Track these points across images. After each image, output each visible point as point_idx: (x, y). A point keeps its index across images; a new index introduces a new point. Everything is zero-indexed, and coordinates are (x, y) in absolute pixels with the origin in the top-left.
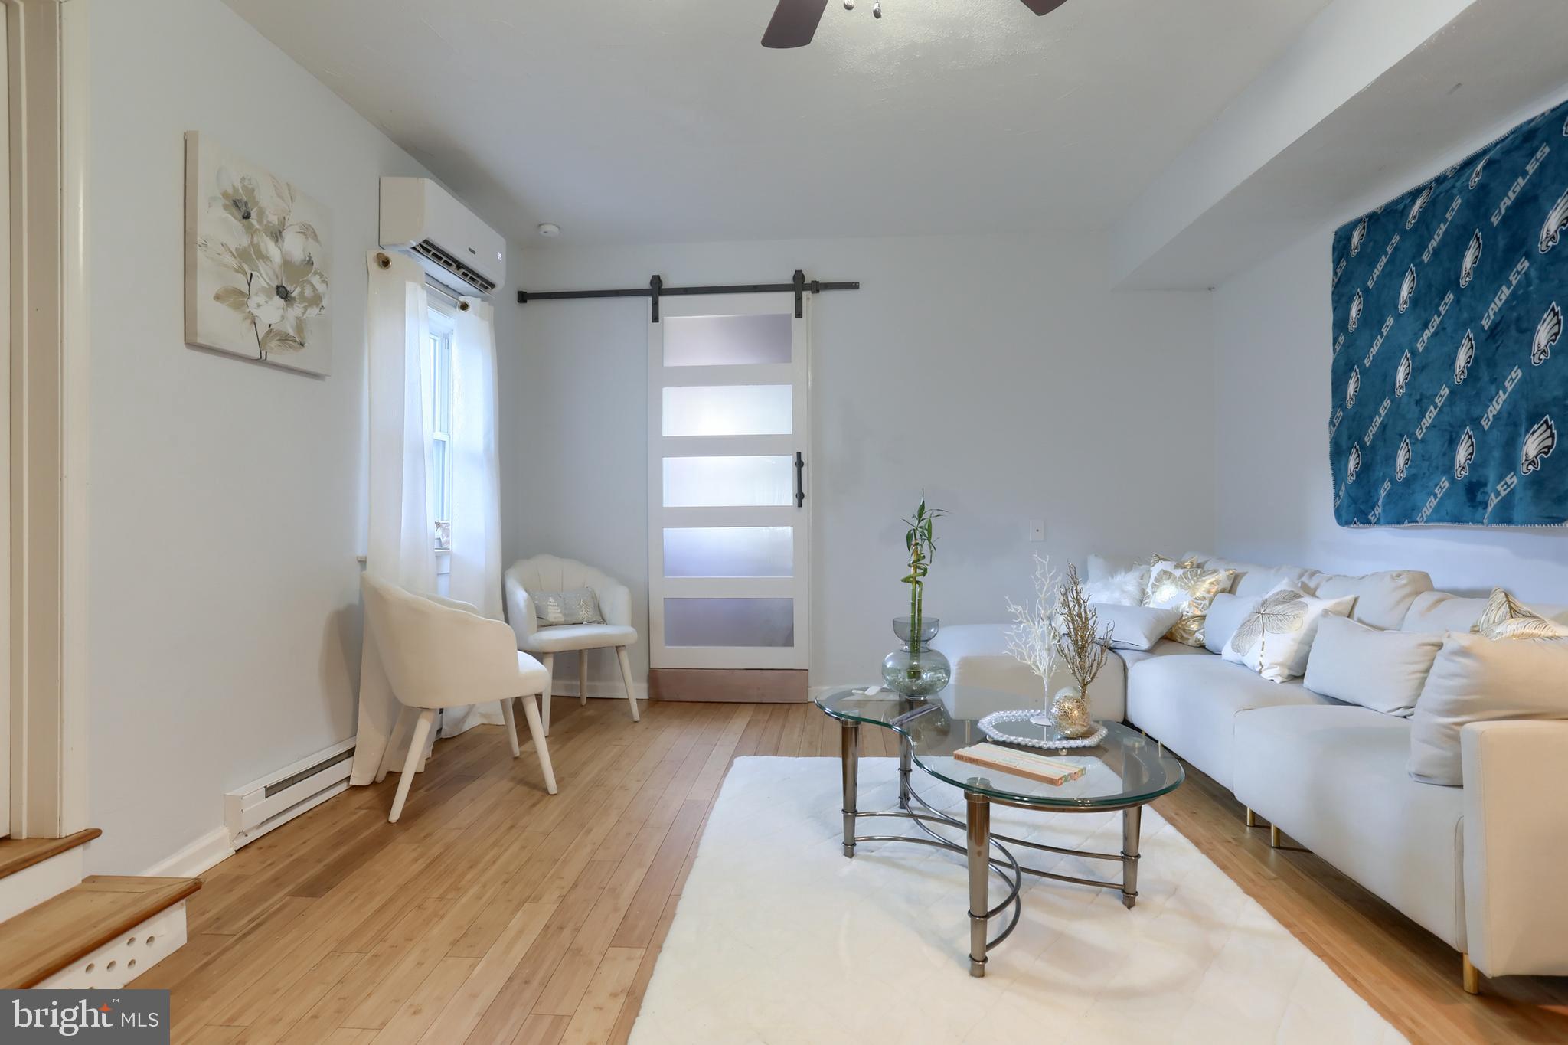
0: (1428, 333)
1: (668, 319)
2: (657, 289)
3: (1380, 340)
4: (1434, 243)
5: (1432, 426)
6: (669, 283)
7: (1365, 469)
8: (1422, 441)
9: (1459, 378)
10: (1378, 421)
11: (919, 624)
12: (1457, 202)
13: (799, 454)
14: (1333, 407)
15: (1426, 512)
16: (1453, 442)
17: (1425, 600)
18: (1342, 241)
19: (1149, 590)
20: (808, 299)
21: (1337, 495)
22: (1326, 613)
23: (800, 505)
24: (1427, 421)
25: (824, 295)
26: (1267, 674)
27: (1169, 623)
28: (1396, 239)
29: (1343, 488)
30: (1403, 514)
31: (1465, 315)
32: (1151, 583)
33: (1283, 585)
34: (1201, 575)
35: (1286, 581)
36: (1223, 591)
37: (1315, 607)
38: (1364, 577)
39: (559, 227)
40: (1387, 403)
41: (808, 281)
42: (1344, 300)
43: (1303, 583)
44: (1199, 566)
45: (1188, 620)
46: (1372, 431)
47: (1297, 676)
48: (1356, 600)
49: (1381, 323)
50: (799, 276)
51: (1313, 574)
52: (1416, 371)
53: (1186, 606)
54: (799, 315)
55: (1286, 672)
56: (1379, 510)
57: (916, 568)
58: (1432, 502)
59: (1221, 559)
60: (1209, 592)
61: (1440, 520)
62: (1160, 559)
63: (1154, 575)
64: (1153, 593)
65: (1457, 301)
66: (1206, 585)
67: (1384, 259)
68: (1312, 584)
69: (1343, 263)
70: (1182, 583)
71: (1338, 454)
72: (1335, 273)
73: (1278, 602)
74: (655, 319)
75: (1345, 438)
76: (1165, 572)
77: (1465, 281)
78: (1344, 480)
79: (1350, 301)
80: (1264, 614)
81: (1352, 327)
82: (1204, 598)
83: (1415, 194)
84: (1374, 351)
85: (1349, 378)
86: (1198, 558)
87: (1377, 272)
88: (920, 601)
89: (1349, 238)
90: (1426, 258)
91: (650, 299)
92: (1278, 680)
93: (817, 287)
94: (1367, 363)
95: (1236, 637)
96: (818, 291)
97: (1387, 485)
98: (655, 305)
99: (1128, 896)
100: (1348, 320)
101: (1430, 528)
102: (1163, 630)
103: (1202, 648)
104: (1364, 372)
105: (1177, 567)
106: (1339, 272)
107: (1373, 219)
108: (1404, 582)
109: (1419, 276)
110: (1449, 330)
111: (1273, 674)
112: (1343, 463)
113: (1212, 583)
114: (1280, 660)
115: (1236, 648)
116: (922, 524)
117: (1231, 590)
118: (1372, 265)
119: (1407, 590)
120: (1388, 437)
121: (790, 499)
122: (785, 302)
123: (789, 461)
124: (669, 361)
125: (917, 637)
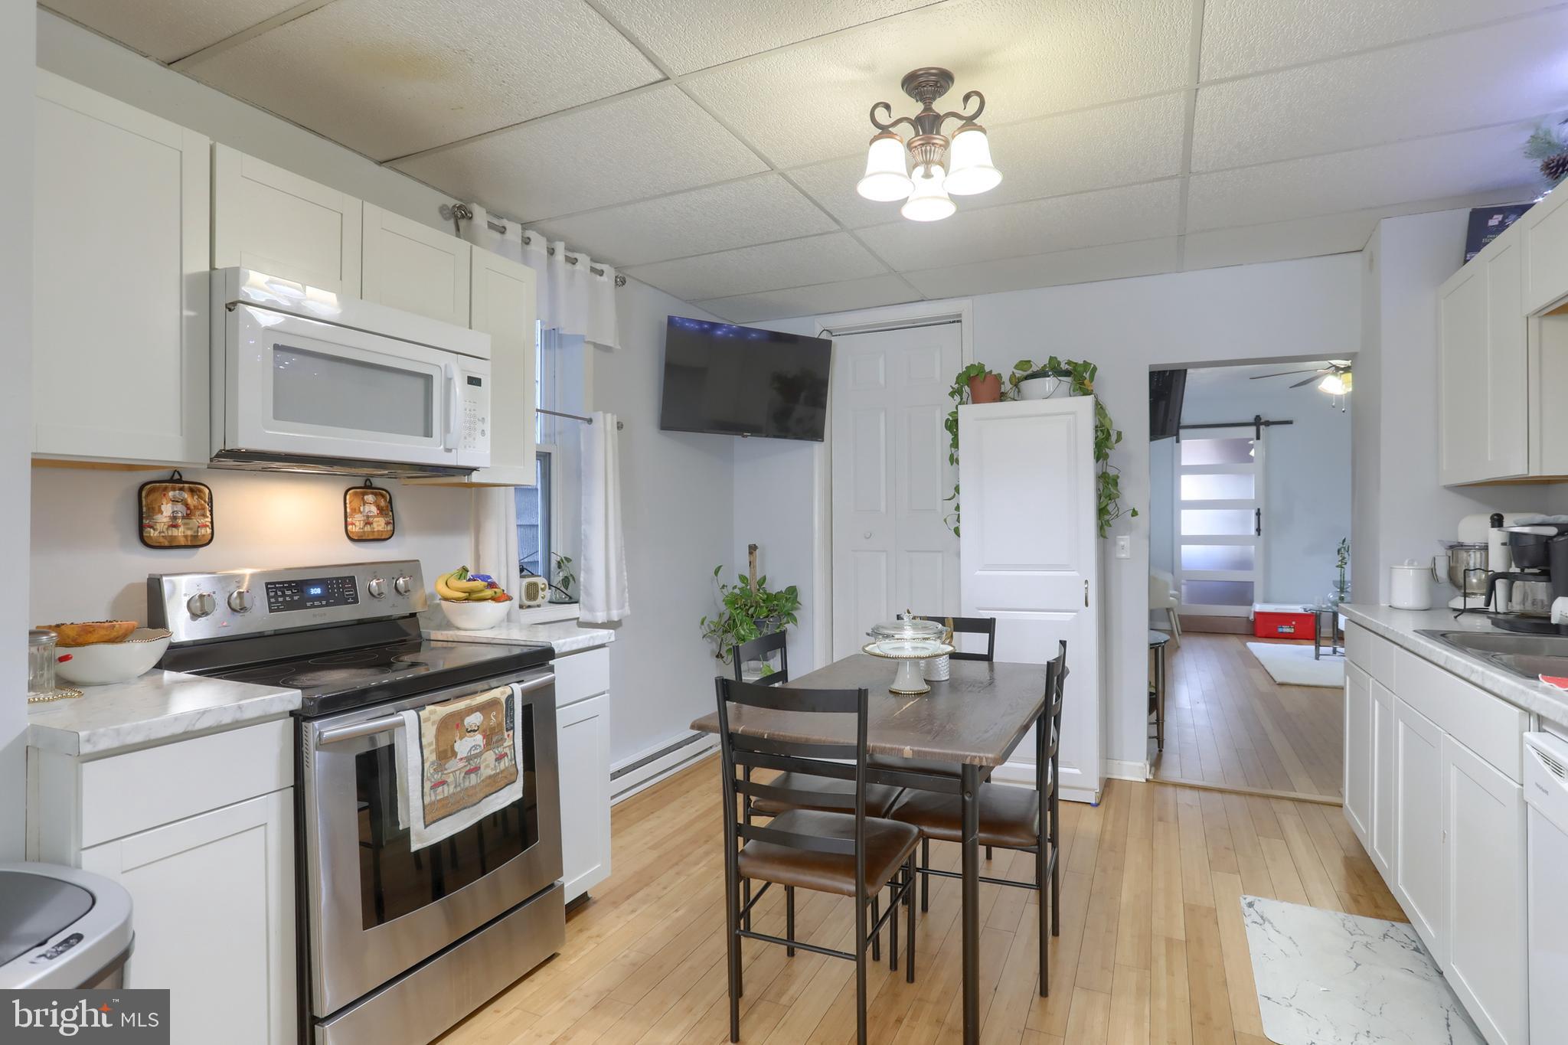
1: (1184, 441)
6: (1185, 423)
11: (1343, 582)
13: (1259, 510)
20: (1263, 430)
23: (1259, 535)
25: (1273, 427)
41: (1262, 421)
50: (1258, 418)
54: (1258, 438)
57: (1342, 562)
74: (1177, 441)
88: (1343, 574)
93: (1268, 423)
96: (1269, 426)
121: (1253, 532)
122: (1251, 431)
123: (1254, 512)
124: (1184, 463)
125: (1343, 587)
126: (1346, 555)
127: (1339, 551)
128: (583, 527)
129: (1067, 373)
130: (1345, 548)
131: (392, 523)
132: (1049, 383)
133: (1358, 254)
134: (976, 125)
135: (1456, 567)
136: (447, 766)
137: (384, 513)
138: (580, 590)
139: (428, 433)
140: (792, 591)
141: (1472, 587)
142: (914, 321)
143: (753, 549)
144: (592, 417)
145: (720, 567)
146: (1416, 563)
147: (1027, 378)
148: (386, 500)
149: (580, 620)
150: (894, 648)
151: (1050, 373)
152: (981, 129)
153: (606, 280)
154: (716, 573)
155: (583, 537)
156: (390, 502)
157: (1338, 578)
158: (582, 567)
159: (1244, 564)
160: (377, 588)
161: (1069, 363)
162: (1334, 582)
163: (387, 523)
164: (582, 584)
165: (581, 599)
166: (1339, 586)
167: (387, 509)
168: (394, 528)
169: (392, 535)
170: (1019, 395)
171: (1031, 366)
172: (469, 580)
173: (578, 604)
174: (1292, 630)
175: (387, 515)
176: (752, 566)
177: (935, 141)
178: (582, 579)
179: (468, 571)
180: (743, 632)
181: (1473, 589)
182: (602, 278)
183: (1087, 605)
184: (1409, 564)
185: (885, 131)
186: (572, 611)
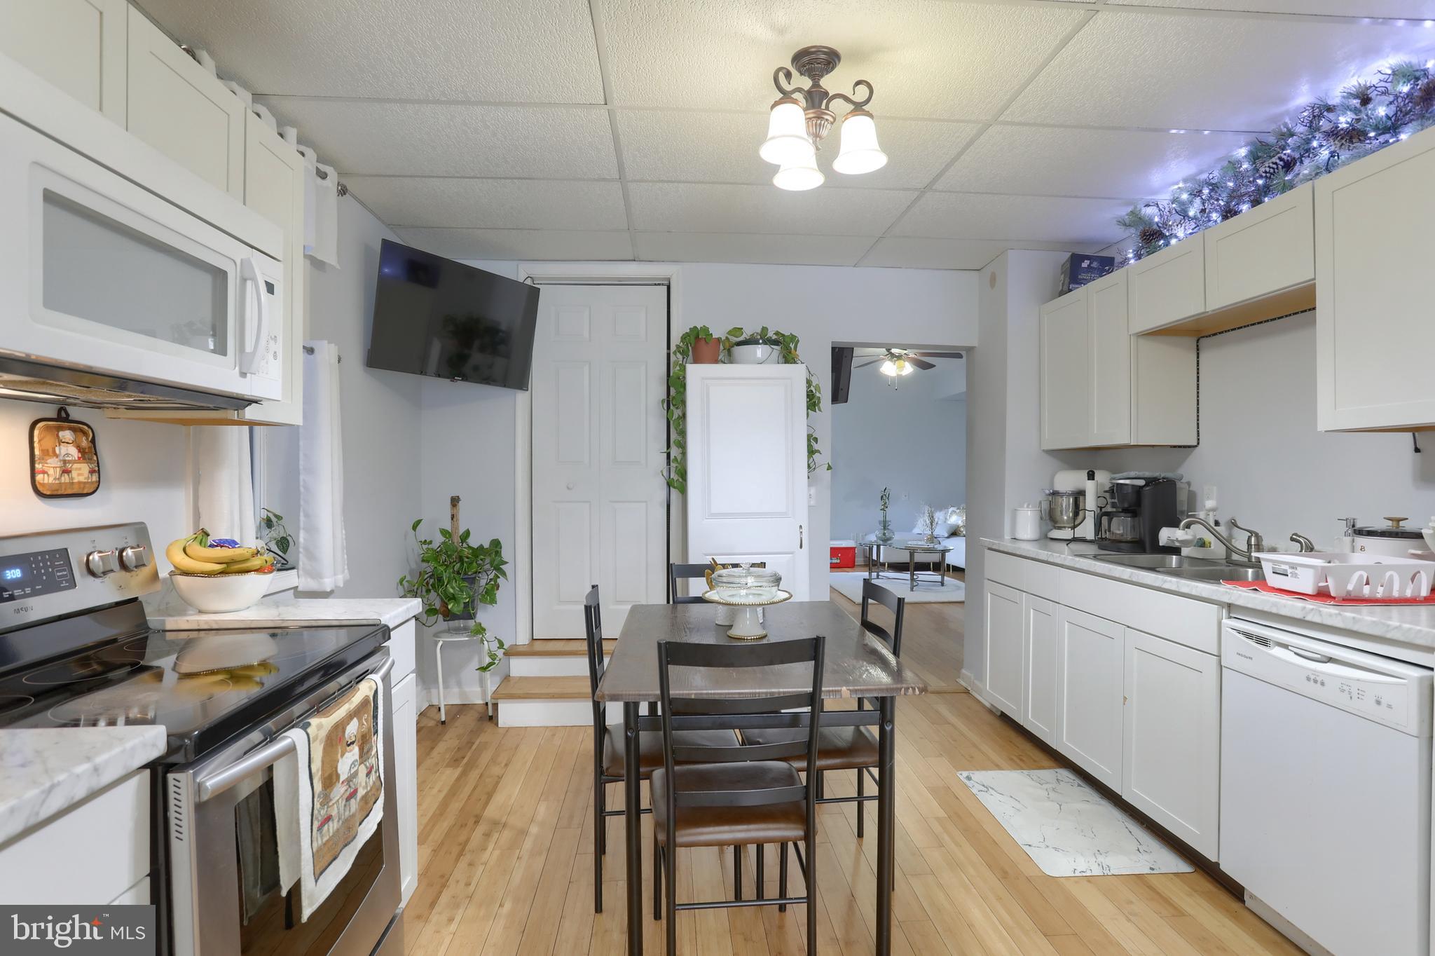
11: (886, 522)
53: (960, 522)
57: (884, 506)
62: (952, 506)
64: (949, 518)
76: (954, 511)
88: (886, 515)
116: (885, 494)
125: (885, 525)
126: (887, 502)
127: (882, 497)
128: (302, 477)
129: (776, 343)
130: (886, 497)
131: (96, 471)
132: (760, 351)
133: (976, 272)
134: (864, 110)
135: (1054, 509)
136: (332, 796)
137: (86, 456)
138: (299, 552)
139: (221, 349)
140: (496, 544)
141: (1063, 521)
142: (619, 279)
143: (455, 501)
144: (314, 347)
145: (419, 522)
146: (1030, 506)
147: (739, 344)
148: (87, 439)
149: (300, 589)
150: (730, 596)
151: (761, 341)
152: (871, 116)
153: (330, 185)
154: (414, 528)
155: (302, 489)
156: (93, 441)
158: (302, 525)
160: (101, 563)
161: (777, 333)
162: (880, 522)
163: (92, 472)
164: (301, 545)
165: (301, 563)
166: (882, 525)
167: (90, 452)
168: (99, 478)
169: (97, 488)
170: (730, 359)
171: (743, 333)
172: (211, 546)
173: (295, 570)
174: (838, 561)
175: (89, 460)
176: (455, 519)
177: (826, 117)
178: (301, 540)
179: (208, 535)
180: (451, 591)
181: (1064, 523)
182: (324, 182)
183: (801, 547)
184: (1028, 507)
185: (786, 97)
186: (289, 579)
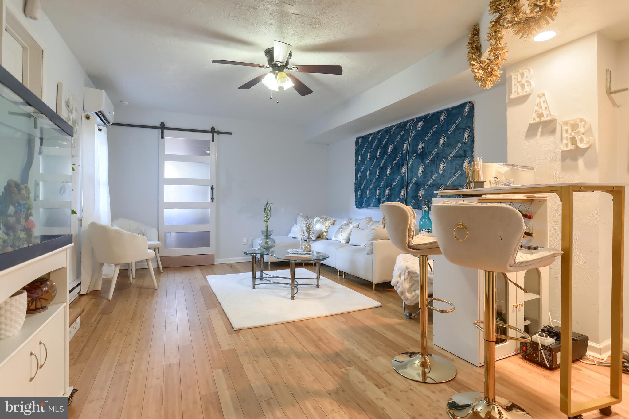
0: (372, 166)
1: (166, 138)
2: (162, 127)
3: (364, 166)
4: (373, 147)
5: (373, 186)
6: (167, 125)
7: (361, 194)
8: (371, 189)
9: (377, 177)
10: (364, 184)
11: (268, 232)
12: (377, 140)
13: (213, 185)
14: (355, 180)
15: (372, 205)
16: (376, 190)
17: (371, 223)
18: (357, 140)
19: (314, 225)
20: (216, 136)
21: (356, 201)
22: (353, 227)
23: (213, 201)
24: (372, 185)
25: (221, 135)
26: (342, 242)
27: (319, 233)
28: (367, 144)
29: (357, 199)
30: (368, 206)
31: (378, 164)
32: (314, 223)
33: (345, 222)
34: (327, 221)
35: (346, 221)
36: (332, 224)
37: (351, 226)
38: (360, 219)
39: (129, 102)
40: (365, 180)
41: (216, 130)
42: (357, 155)
43: (349, 221)
44: (326, 219)
45: (324, 232)
46: (363, 186)
47: (348, 242)
48: (359, 224)
49: (364, 162)
50: (213, 128)
51: (351, 219)
52: (370, 174)
53: (323, 229)
54: (213, 141)
55: (346, 241)
56: (364, 204)
57: (266, 218)
58: (373, 203)
59: (331, 217)
60: (328, 225)
61: (374, 207)
62: (316, 217)
63: (315, 221)
64: (315, 226)
65: (377, 160)
66: (328, 224)
67: (365, 148)
68: (351, 222)
69: (357, 146)
70: (322, 223)
71: (356, 192)
72: (356, 148)
73: (344, 226)
74: (162, 137)
75: (358, 186)
76: (318, 220)
77: (378, 157)
78: (357, 197)
79: (359, 156)
80: (341, 229)
81: (359, 161)
82: (327, 227)
83: (370, 135)
84: (363, 168)
85: (358, 173)
86: (325, 217)
87: (364, 150)
88: (268, 226)
89: (359, 141)
90: (372, 150)
91: (160, 130)
92: (344, 243)
93: (219, 133)
94: (362, 170)
95: (336, 234)
96: (219, 134)
97: (365, 199)
98: (162, 133)
99: (318, 286)
100: (358, 160)
101: (373, 208)
102: (318, 235)
103: (327, 239)
104: (361, 172)
105: (321, 219)
106: (357, 148)
107: (363, 138)
108: (368, 219)
109: (371, 153)
110: (375, 166)
111: (343, 242)
112: (357, 193)
113: (329, 223)
114: (345, 238)
115: (335, 237)
116: (267, 207)
117: (333, 224)
118: (363, 148)
119: (368, 222)
120: (366, 188)
121: (209, 200)
122: (209, 136)
123: (210, 187)
124: (167, 152)
125: (267, 235)
126: (269, 213)
127: (264, 210)
130: (268, 209)
157: (264, 229)
159: (203, 221)
166: (265, 235)
